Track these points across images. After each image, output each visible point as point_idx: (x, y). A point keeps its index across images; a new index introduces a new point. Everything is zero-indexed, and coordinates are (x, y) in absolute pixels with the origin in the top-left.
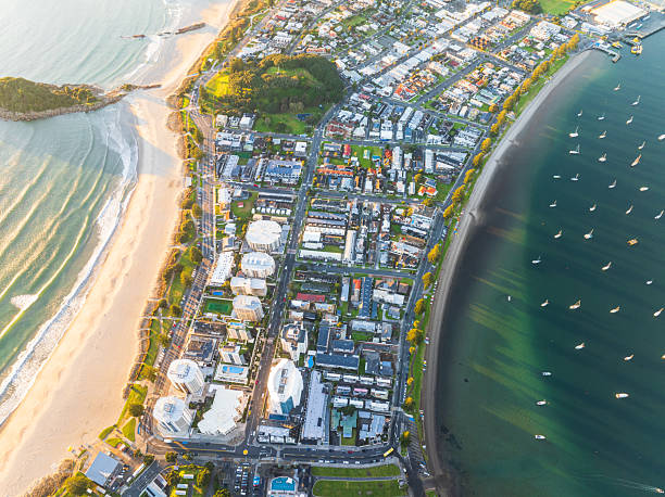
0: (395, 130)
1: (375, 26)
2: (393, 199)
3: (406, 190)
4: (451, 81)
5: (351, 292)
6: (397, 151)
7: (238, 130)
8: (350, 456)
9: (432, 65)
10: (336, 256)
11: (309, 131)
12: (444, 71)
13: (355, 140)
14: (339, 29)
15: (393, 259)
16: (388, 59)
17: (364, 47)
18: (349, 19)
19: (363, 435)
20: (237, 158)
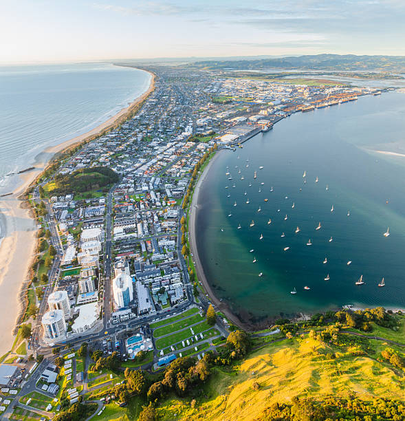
0: (149, 186)
1: (127, 156)
2: (156, 209)
3: (162, 205)
4: (170, 166)
5: (146, 247)
6: (152, 193)
7: (65, 201)
8: (169, 312)
9: (159, 163)
10: (134, 235)
11: (104, 195)
12: (165, 164)
13: (129, 194)
14: (110, 158)
15: (164, 230)
16: (137, 165)
17: (124, 162)
18: (114, 155)
19: (173, 299)
20: (67, 211)
